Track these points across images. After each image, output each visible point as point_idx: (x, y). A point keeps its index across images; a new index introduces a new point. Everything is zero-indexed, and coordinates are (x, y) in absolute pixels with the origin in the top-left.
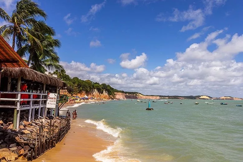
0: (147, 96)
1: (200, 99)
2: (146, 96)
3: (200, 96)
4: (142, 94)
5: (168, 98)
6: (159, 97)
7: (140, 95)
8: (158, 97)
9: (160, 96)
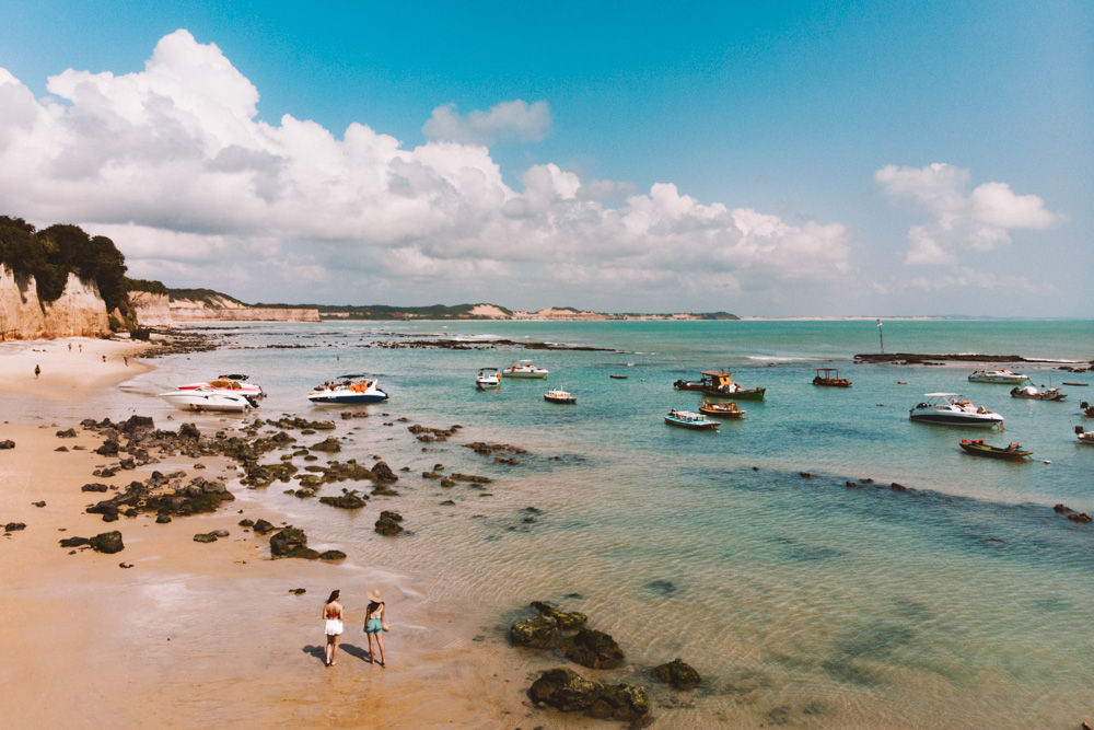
0: (259, 306)
1: (476, 317)
2: (257, 310)
3: (471, 307)
4: (234, 301)
5: (347, 314)
6: (316, 311)
7: (229, 304)
8: (311, 311)
9: (322, 309)
